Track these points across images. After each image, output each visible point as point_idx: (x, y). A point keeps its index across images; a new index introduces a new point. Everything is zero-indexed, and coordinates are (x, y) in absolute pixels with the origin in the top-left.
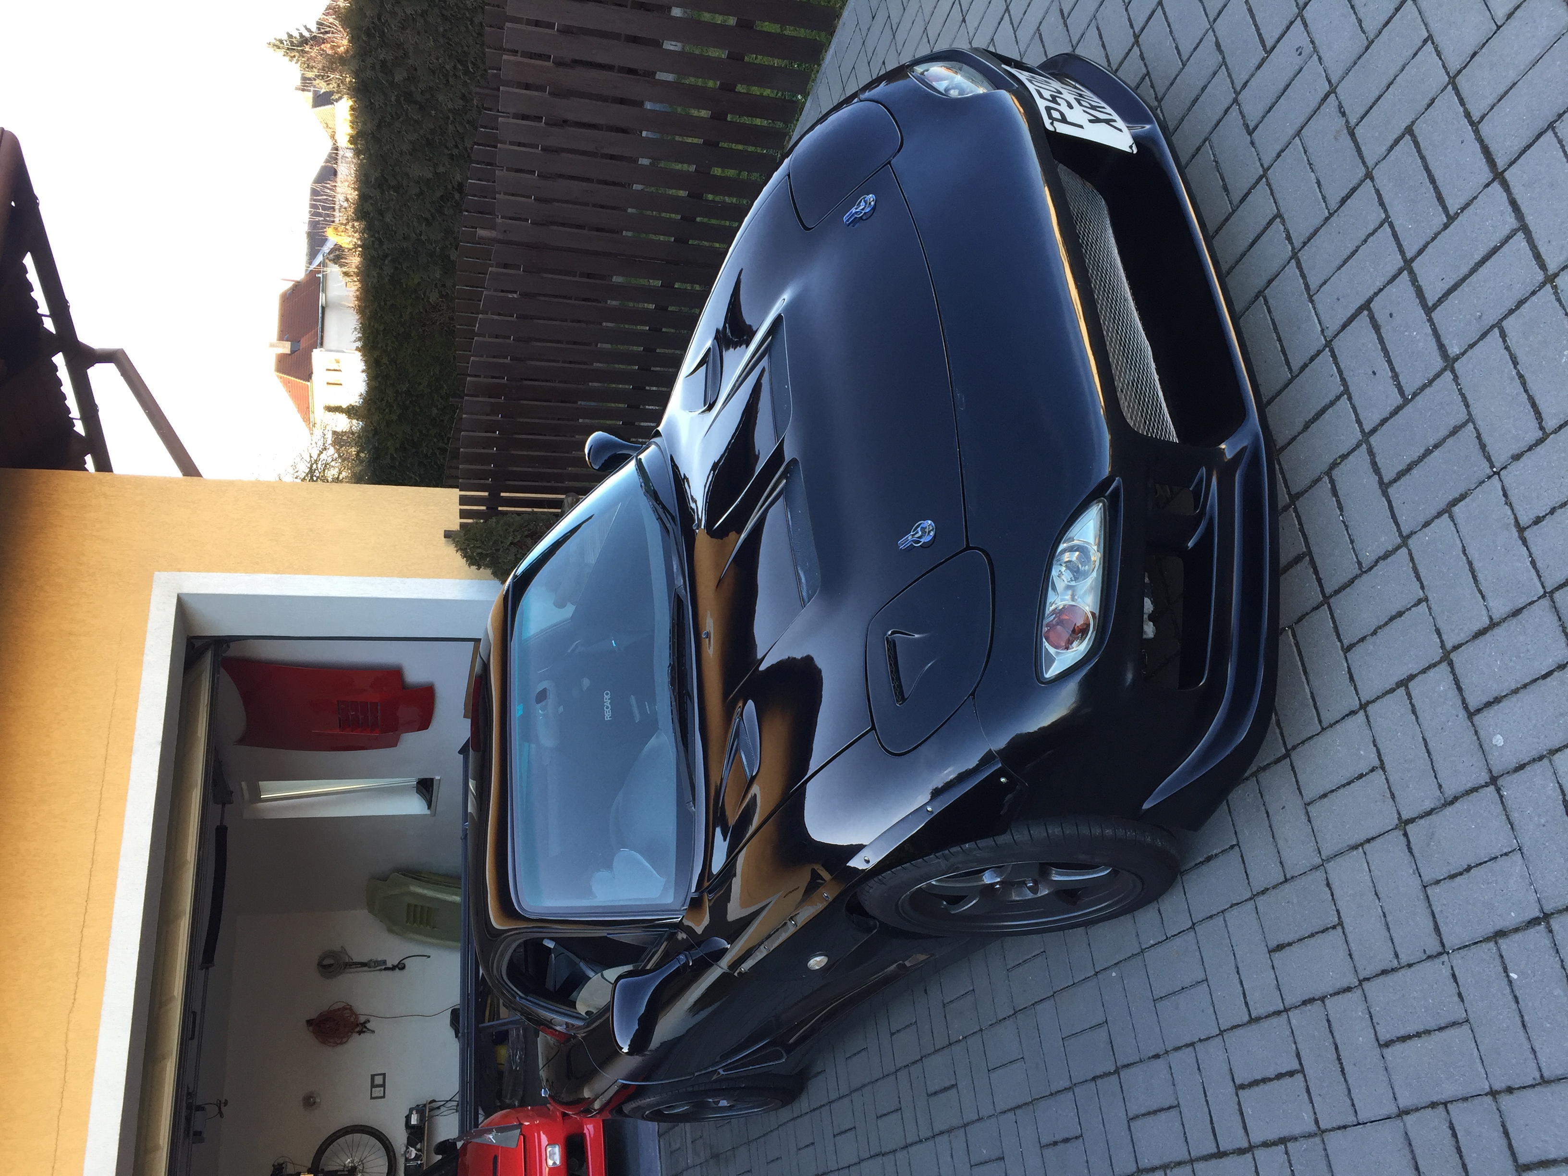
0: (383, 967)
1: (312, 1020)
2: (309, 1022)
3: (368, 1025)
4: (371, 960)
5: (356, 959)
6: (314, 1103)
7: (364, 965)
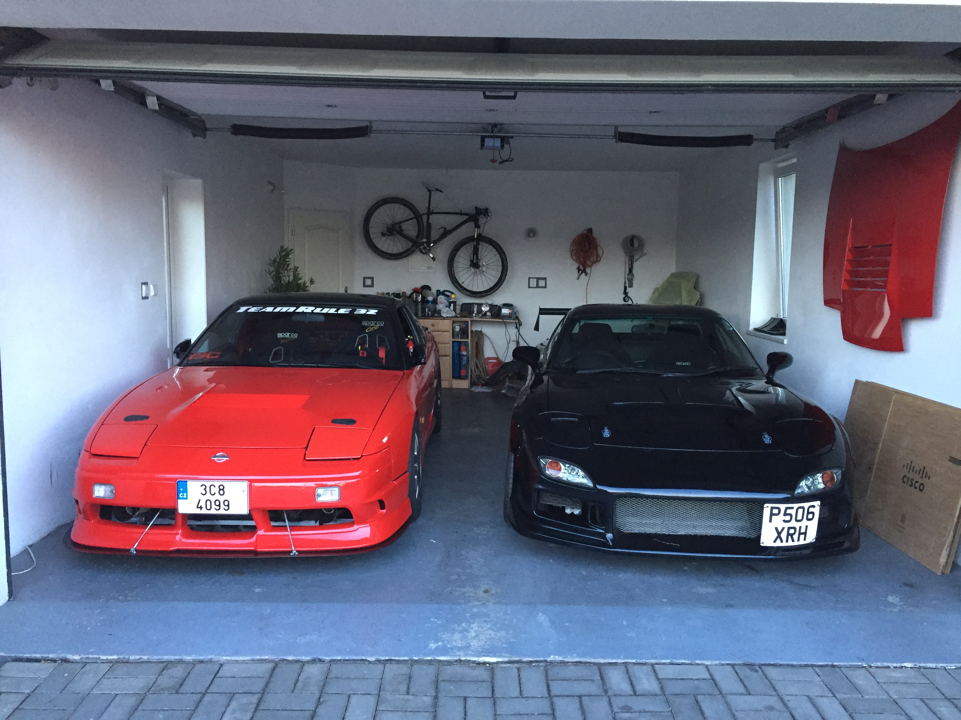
0: (627, 285)
1: (592, 233)
2: (590, 230)
3: (583, 275)
4: (633, 276)
5: (636, 265)
6: (529, 236)
7: (631, 270)
